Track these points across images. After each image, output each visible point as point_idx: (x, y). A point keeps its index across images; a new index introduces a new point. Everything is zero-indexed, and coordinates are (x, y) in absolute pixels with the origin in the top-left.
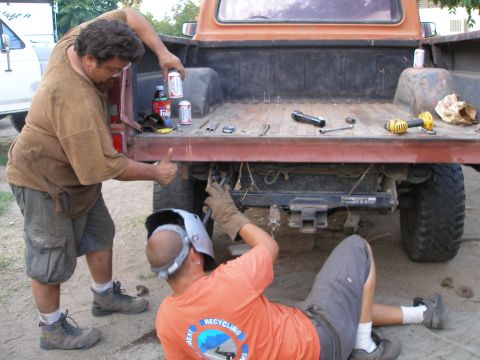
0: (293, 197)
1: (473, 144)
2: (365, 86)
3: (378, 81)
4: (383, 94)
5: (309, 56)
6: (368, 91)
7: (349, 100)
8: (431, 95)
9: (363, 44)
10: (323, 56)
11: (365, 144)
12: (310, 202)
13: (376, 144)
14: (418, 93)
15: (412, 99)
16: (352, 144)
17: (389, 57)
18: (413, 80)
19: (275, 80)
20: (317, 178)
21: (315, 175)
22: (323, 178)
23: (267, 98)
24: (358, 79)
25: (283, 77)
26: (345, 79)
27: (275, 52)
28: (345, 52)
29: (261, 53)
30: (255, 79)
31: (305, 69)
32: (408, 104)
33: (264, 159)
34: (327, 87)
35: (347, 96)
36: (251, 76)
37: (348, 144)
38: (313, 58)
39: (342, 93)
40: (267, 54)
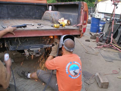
0: (30, 46)
1: (75, 30)
2: (33, 16)
3: (36, 14)
4: (38, 17)
5: (18, 7)
6: (34, 17)
7: (29, 19)
8: (57, 18)
9: (33, 4)
10: (22, 7)
11: (50, 31)
12: (35, 48)
13: (53, 31)
14: (53, 17)
15: (51, 19)
16: (47, 31)
17: (39, 8)
18: (51, 14)
19: (8, 13)
20: (33, 41)
21: (32, 40)
22: (35, 41)
23: (6, 18)
24: (31, 14)
25: (10, 12)
26: (28, 13)
27: (8, 5)
28: (28, 6)
29: (4, 5)
30: (2, 13)
31: (17, 10)
32: (49, 20)
33: (23, 36)
34: (23, 16)
35: (28, 18)
36: (1, 12)
37: (46, 31)
38: (19, 7)
39: (27, 17)
40: (6, 6)
